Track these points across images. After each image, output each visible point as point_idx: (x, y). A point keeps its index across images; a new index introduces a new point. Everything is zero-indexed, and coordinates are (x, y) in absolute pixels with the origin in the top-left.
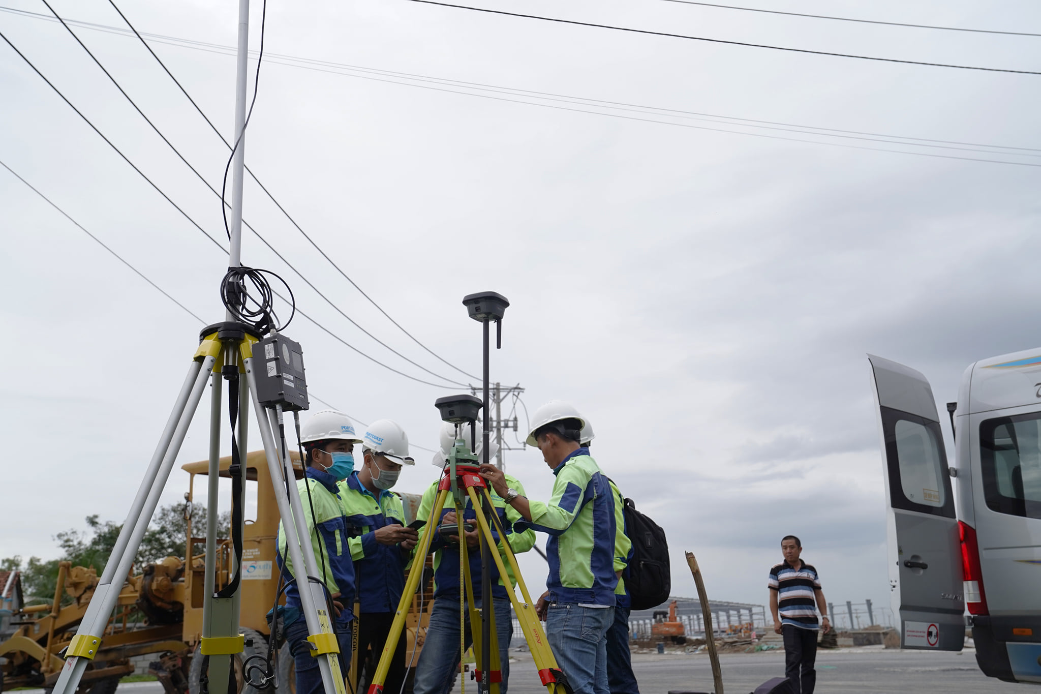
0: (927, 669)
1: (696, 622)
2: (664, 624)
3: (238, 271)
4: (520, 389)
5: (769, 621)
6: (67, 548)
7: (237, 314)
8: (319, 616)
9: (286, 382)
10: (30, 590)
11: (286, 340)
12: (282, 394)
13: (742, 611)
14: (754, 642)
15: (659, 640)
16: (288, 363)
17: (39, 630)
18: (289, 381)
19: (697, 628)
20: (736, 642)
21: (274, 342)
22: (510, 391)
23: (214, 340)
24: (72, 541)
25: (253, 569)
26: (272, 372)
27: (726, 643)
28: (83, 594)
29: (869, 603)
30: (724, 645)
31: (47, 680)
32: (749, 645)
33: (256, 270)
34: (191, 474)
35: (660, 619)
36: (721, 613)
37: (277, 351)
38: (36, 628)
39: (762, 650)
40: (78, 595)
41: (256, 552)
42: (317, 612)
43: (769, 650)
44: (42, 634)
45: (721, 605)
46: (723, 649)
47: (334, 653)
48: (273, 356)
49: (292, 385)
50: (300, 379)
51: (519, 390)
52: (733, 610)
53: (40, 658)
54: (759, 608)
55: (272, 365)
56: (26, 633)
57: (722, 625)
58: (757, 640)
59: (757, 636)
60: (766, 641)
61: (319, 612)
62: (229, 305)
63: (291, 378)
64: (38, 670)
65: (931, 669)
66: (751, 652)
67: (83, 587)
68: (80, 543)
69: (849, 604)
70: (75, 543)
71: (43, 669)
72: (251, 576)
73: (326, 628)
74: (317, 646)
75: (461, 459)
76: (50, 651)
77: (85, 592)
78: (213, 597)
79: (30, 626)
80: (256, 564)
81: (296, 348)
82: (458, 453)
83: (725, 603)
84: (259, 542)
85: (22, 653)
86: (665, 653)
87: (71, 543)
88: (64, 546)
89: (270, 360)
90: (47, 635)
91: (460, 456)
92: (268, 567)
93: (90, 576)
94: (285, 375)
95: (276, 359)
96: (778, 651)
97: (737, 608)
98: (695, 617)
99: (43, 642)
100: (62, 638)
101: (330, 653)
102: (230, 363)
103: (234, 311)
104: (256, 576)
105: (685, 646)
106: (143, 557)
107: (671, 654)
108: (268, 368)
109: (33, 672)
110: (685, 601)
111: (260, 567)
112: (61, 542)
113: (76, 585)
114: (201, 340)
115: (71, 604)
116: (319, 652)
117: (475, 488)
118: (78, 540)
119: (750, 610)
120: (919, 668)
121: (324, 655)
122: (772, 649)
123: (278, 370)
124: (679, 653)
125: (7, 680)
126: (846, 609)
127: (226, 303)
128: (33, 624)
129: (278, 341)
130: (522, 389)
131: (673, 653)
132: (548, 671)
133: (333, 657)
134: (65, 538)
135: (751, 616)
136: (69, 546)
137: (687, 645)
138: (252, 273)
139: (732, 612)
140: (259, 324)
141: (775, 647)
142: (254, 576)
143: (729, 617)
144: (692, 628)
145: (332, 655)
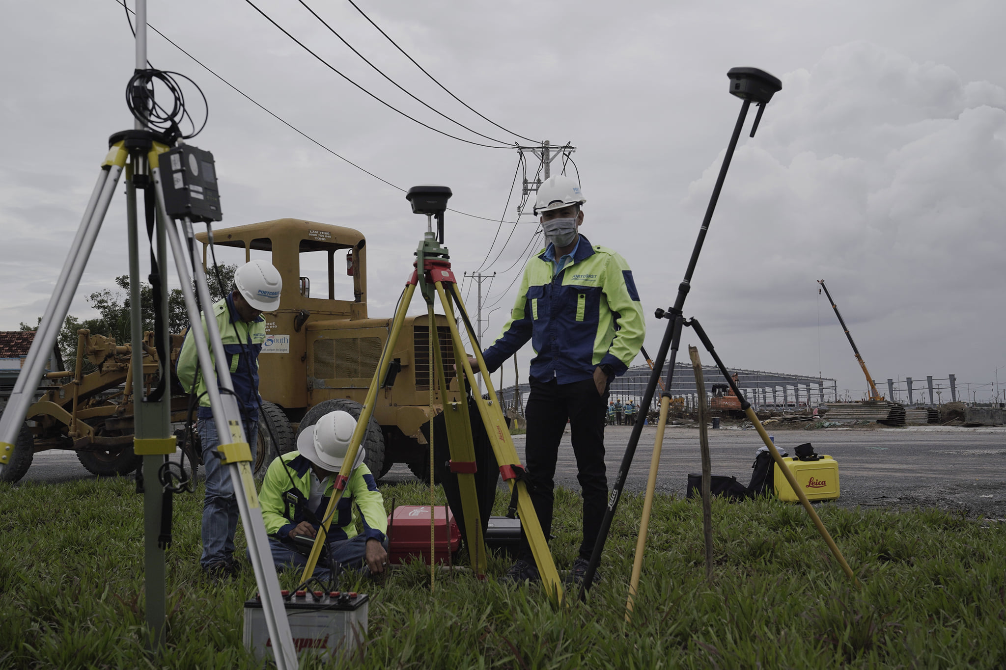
0: (986, 452)
1: (761, 396)
2: (724, 398)
3: (144, 75)
4: (571, 147)
5: (840, 396)
6: (101, 310)
7: (146, 121)
8: (230, 427)
9: (193, 195)
10: (69, 350)
11: (195, 151)
12: (189, 207)
13: (812, 385)
14: (816, 418)
15: (716, 414)
16: (196, 173)
17: (64, 395)
18: (197, 193)
19: (762, 401)
20: (796, 418)
21: (180, 153)
22: (560, 150)
23: (120, 149)
24: (106, 302)
25: (270, 342)
26: (179, 185)
27: (785, 419)
28: (104, 362)
29: (952, 378)
30: (782, 422)
31: (75, 444)
32: (810, 422)
33: (165, 72)
34: (204, 244)
35: (720, 393)
36: (788, 387)
37: (184, 162)
38: (62, 393)
39: (823, 427)
40: (99, 363)
41: (272, 325)
42: (228, 423)
43: (830, 427)
44: (67, 400)
45: (789, 379)
46: (781, 426)
47: (246, 461)
48: (178, 167)
49: (201, 197)
50: (212, 190)
51: (570, 150)
52: (801, 383)
53: (67, 423)
54: (831, 382)
55: (178, 176)
56: (52, 398)
57: (789, 399)
58: (819, 417)
59: (819, 412)
60: (828, 418)
61: (231, 423)
62: (135, 111)
63: (200, 189)
64: (66, 434)
65: (989, 452)
66: (811, 428)
67: (103, 355)
68: (114, 304)
69: (930, 379)
70: (110, 304)
71: (71, 433)
72: (269, 350)
73: (238, 437)
74: (227, 456)
75: (429, 253)
76: (76, 416)
77: (106, 360)
78: (142, 401)
79: (55, 391)
80: (273, 337)
81: (206, 158)
82: (427, 247)
83: (793, 376)
84: (276, 316)
85: (50, 417)
86: (720, 428)
87: (106, 305)
88: (99, 307)
89: (177, 171)
90: (72, 400)
91: (429, 250)
92: (286, 340)
93: (110, 344)
94: (192, 187)
95: (181, 171)
96: (839, 429)
97: (807, 381)
98: (761, 390)
99: (68, 407)
100: (88, 404)
101: (241, 462)
102: (141, 172)
103: (142, 119)
104: (274, 350)
105: (743, 421)
106: (180, 320)
107: (726, 429)
108: (175, 179)
109: (63, 436)
110: (751, 374)
111: (277, 340)
112: (94, 303)
113: (96, 353)
114: (110, 147)
115: (93, 371)
116: (228, 461)
117: (443, 283)
118: (112, 301)
119: (821, 384)
120: (977, 451)
121: (235, 464)
122: (834, 426)
123: (185, 183)
124: (735, 428)
125: (37, 442)
126: (926, 384)
127: (132, 109)
128: (57, 389)
129: (185, 152)
130: (573, 148)
131: (729, 428)
132: (509, 467)
133: (244, 466)
134: (99, 298)
135: (821, 390)
136: (104, 308)
137: (745, 421)
138: (161, 75)
139: (800, 386)
140: (168, 131)
141: (837, 423)
142: (272, 350)
143: (797, 390)
144: (757, 401)
145: (244, 463)
